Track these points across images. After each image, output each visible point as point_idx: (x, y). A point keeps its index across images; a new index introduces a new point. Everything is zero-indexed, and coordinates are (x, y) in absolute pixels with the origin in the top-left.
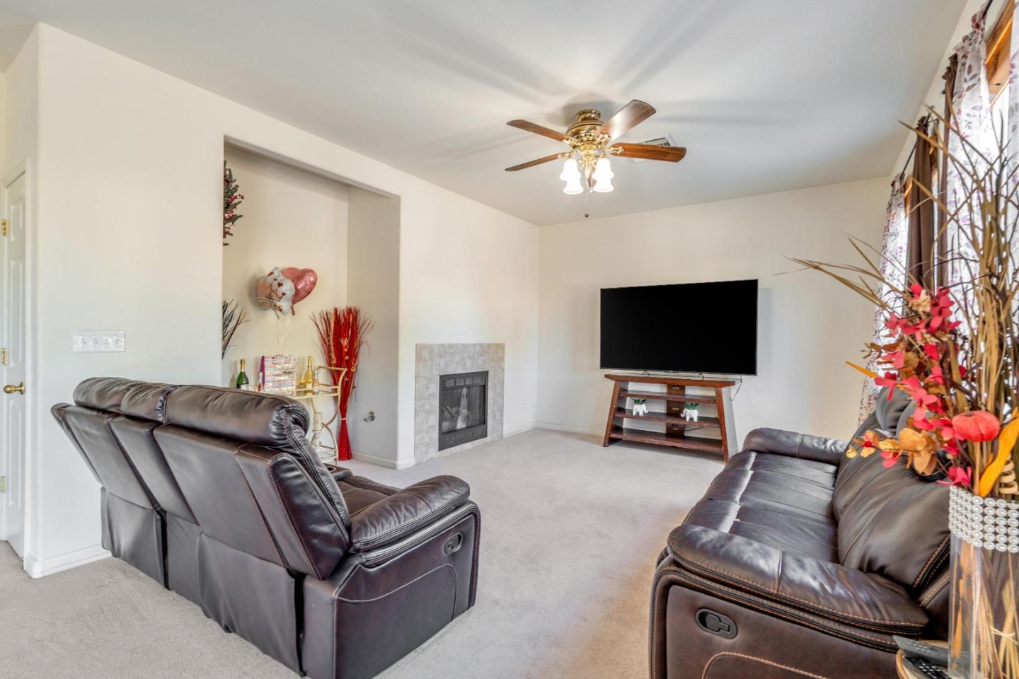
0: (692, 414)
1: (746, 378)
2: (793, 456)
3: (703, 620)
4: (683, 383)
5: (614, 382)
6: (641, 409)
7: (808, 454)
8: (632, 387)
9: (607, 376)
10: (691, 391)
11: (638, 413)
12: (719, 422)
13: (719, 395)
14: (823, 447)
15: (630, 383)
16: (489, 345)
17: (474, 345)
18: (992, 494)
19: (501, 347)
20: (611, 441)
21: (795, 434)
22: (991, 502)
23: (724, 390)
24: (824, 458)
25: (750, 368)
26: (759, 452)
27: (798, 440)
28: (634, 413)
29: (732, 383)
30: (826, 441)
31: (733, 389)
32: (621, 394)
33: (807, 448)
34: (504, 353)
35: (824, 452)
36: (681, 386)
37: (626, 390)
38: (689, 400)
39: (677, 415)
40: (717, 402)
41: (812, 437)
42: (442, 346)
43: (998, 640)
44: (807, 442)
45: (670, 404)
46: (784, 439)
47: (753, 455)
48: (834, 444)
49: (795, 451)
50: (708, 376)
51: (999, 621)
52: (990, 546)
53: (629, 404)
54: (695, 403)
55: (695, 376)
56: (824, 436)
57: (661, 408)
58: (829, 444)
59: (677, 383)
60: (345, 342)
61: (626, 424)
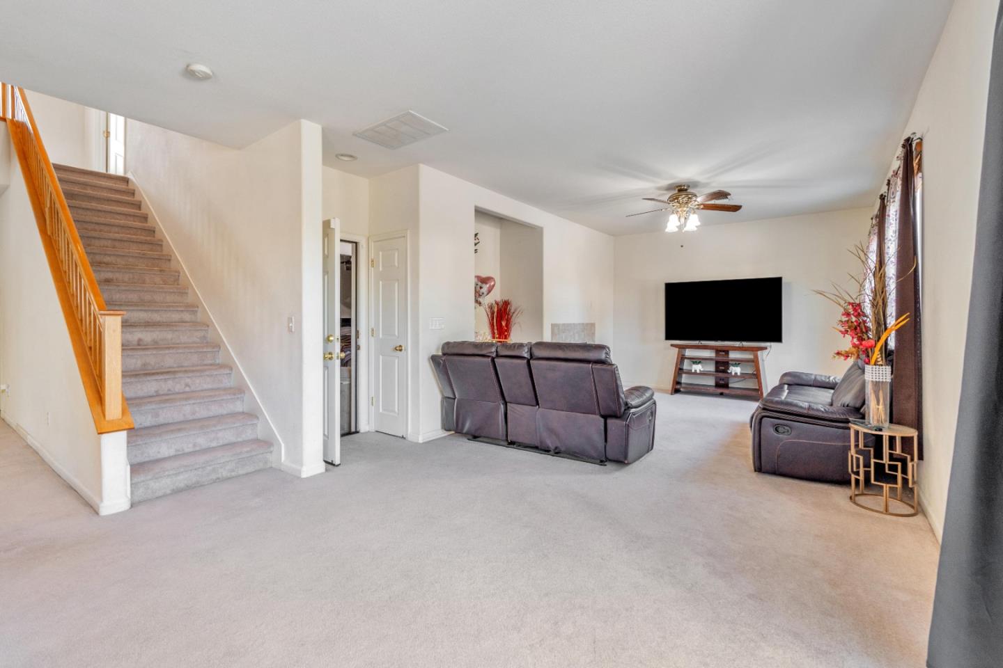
0: (736, 370)
1: (774, 345)
2: (810, 386)
3: (776, 430)
4: (726, 349)
5: (677, 349)
6: (698, 368)
7: (819, 385)
8: (688, 353)
9: (672, 345)
10: (733, 355)
11: (696, 371)
12: (757, 376)
13: (756, 357)
14: (828, 380)
15: (687, 350)
16: (587, 324)
17: (579, 324)
18: (875, 364)
19: (593, 325)
20: (676, 391)
21: (811, 374)
22: (874, 367)
23: (759, 353)
24: (828, 386)
25: (777, 338)
26: (789, 385)
27: (813, 377)
28: (693, 371)
29: (766, 348)
30: (829, 377)
31: (765, 352)
32: (682, 358)
33: (818, 381)
34: (595, 330)
35: (828, 383)
36: (726, 351)
37: (684, 355)
38: (732, 360)
39: (725, 371)
40: (755, 362)
41: (821, 376)
42: (564, 325)
43: (878, 409)
44: (819, 378)
45: (718, 363)
46: (804, 377)
47: (786, 386)
48: (834, 379)
49: (811, 383)
50: (746, 344)
51: (878, 403)
52: (874, 380)
53: (686, 366)
54: (738, 362)
55: (737, 344)
56: (828, 375)
57: (711, 368)
58: (831, 379)
59: (724, 349)
60: (504, 324)
61: (685, 379)
